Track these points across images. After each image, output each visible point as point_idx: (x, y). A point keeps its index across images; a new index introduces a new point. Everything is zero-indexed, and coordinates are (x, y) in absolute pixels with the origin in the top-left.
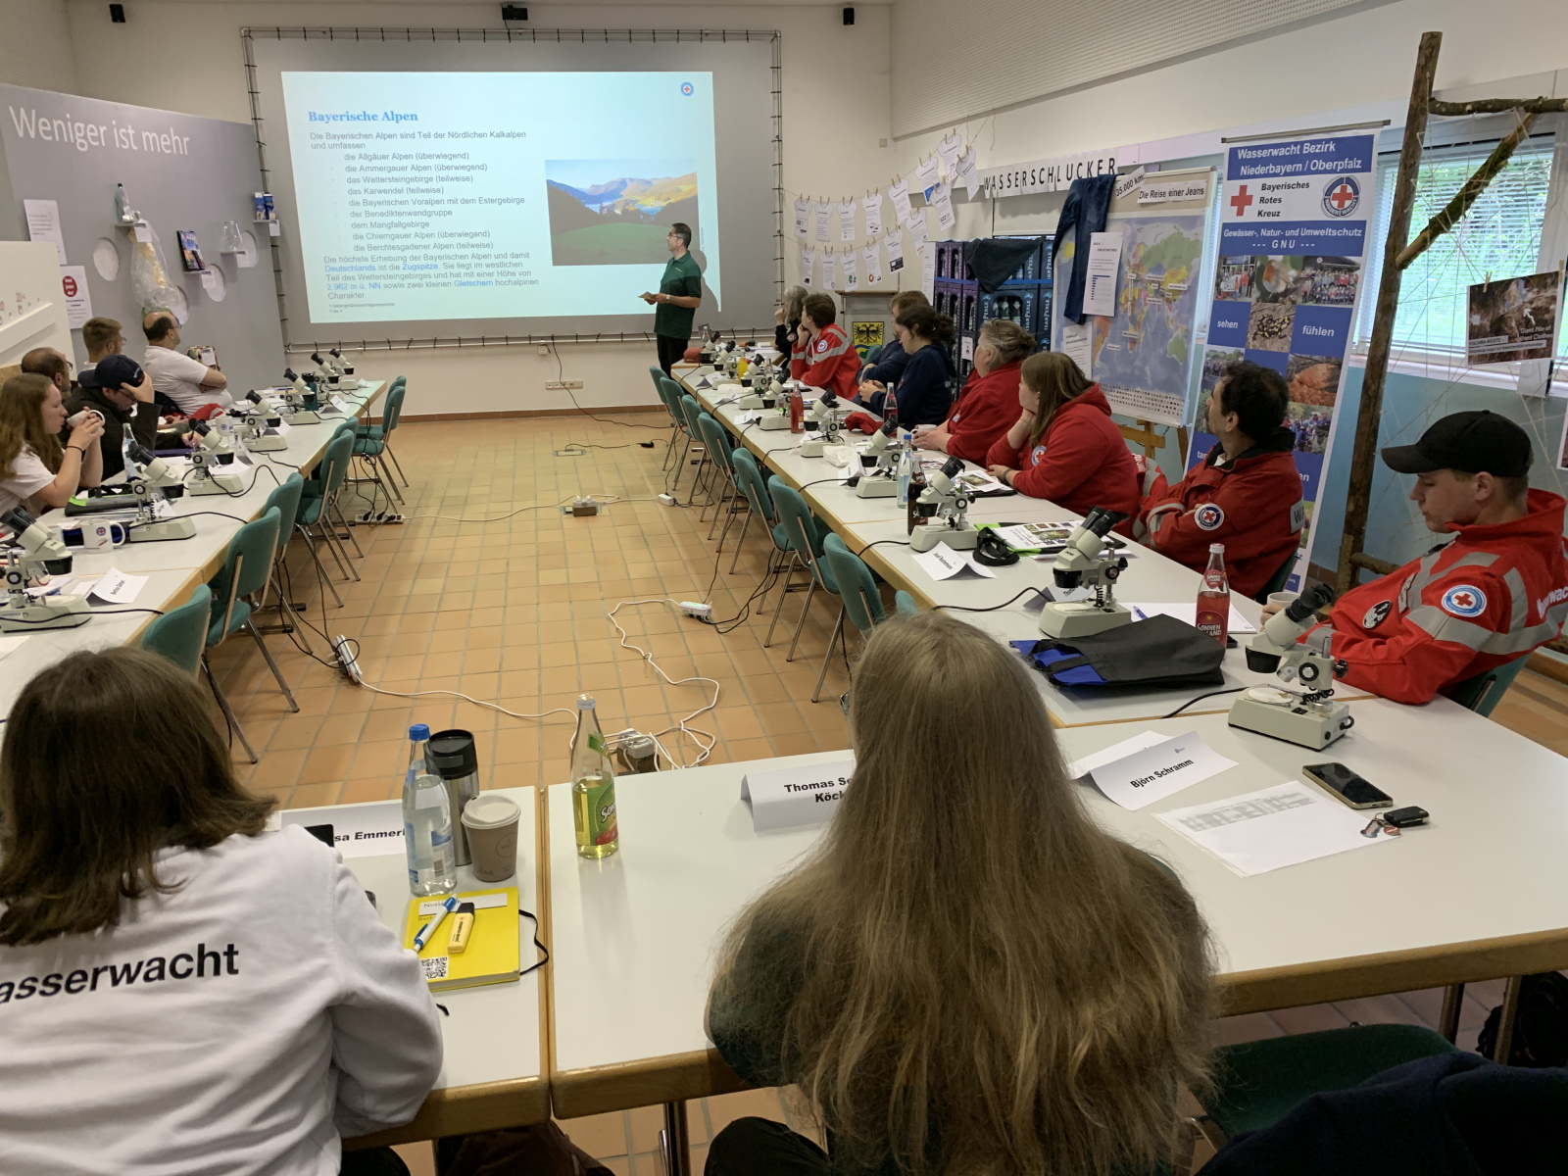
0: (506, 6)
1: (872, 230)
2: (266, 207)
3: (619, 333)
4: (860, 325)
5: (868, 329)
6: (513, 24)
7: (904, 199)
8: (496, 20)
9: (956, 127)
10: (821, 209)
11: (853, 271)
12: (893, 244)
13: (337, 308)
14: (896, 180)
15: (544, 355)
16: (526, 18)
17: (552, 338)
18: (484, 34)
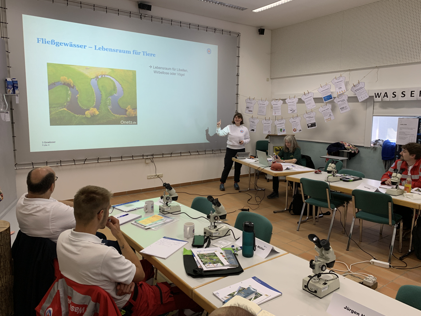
0: (139, 3)
1: (292, 111)
2: (13, 87)
3: (180, 152)
4: (277, 147)
5: (280, 149)
6: (143, 12)
7: (311, 100)
8: (134, 8)
9: (342, 73)
10: (261, 103)
11: (283, 127)
12: (309, 117)
13: (46, 143)
14: (306, 92)
15: (147, 163)
16: (150, 10)
17: (153, 155)
18: (130, 14)
